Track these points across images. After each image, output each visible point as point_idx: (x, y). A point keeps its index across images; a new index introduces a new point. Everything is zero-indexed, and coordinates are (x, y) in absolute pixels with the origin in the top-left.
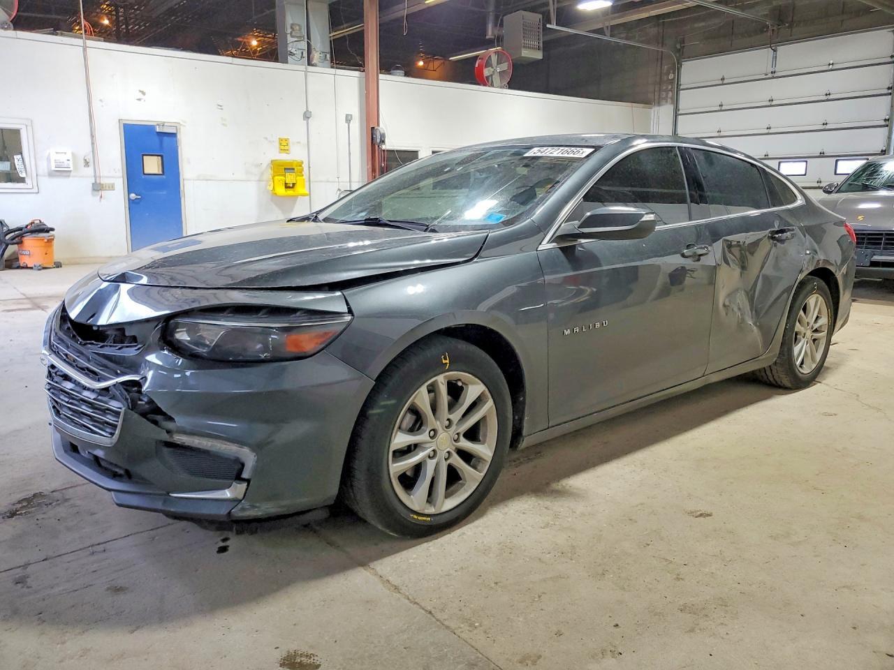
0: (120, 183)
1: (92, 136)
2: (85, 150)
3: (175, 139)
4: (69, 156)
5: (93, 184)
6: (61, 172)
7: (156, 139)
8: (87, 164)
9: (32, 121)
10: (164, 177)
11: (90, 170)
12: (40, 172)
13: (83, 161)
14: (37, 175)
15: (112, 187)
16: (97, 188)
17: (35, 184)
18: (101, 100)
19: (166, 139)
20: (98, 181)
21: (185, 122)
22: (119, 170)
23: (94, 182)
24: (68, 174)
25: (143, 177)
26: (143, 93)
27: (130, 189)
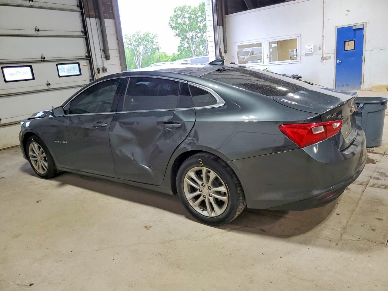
0: (333, 56)
1: (323, 37)
2: (320, 43)
3: (362, 31)
4: (312, 47)
5: (321, 57)
6: (309, 54)
7: (353, 33)
8: (320, 49)
9: (301, 35)
10: (354, 51)
11: (321, 52)
12: (302, 54)
13: (318, 48)
14: (301, 56)
15: (329, 58)
16: (323, 59)
17: (300, 59)
18: (328, 20)
19: (357, 32)
20: (323, 56)
21: (370, 21)
22: (333, 50)
23: (322, 56)
24: (312, 54)
25: (344, 52)
26: (349, 11)
27: (337, 58)
